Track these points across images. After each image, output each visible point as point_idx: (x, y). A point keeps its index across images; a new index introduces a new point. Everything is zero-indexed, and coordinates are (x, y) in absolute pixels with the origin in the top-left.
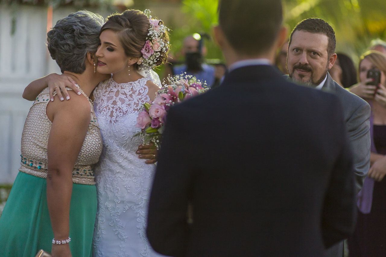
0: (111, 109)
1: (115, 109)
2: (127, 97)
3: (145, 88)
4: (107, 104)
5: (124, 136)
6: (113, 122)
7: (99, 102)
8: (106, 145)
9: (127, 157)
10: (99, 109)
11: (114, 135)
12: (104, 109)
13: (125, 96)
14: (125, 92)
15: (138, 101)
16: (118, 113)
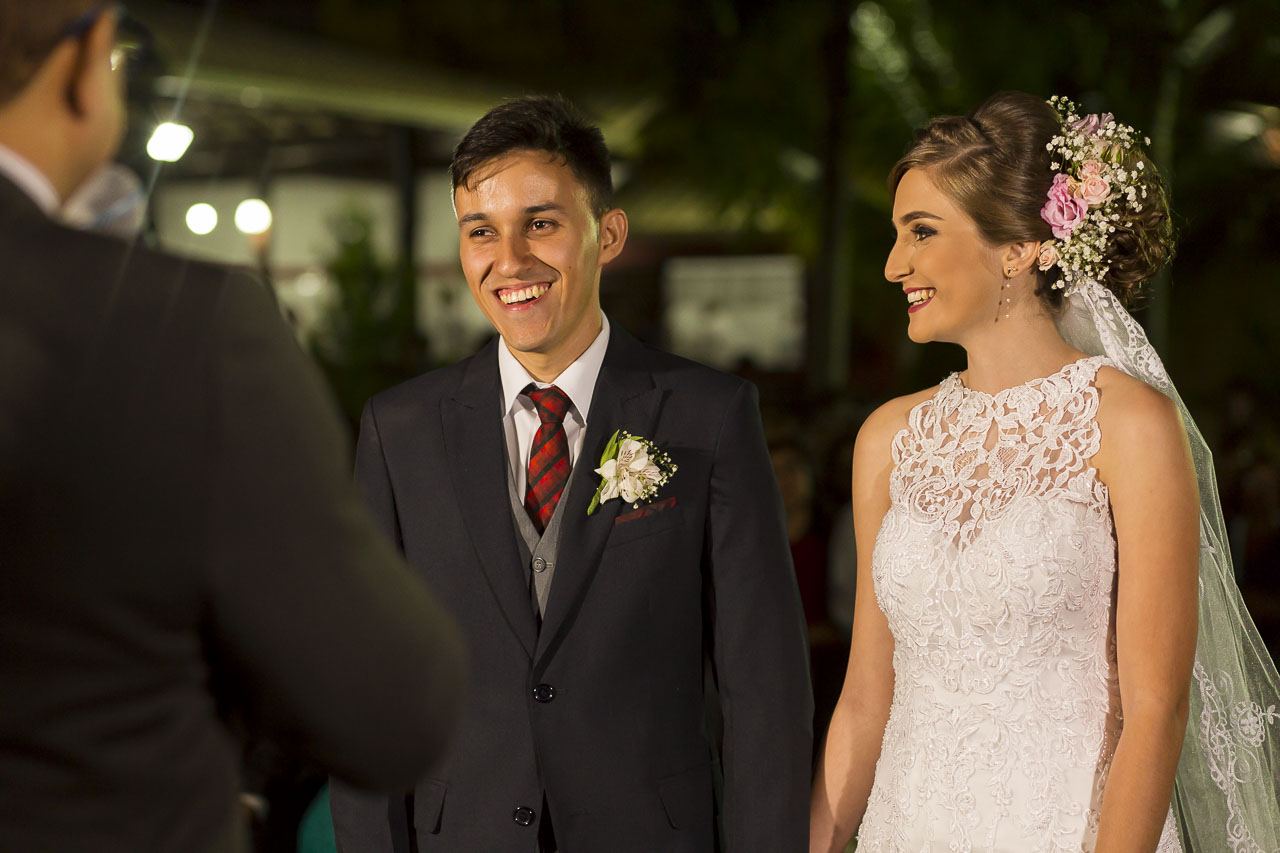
0: (967, 496)
1: (981, 491)
2: (1024, 439)
3: (1086, 395)
4: (953, 481)
5: (994, 583)
6: (964, 539)
7: (925, 477)
8: (935, 626)
9: (1011, 674)
10: (918, 496)
11: (962, 585)
12: (939, 499)
13: (1019, 438)
14: (1018, 422)
15: (1059, 443)
16: (987, 502)
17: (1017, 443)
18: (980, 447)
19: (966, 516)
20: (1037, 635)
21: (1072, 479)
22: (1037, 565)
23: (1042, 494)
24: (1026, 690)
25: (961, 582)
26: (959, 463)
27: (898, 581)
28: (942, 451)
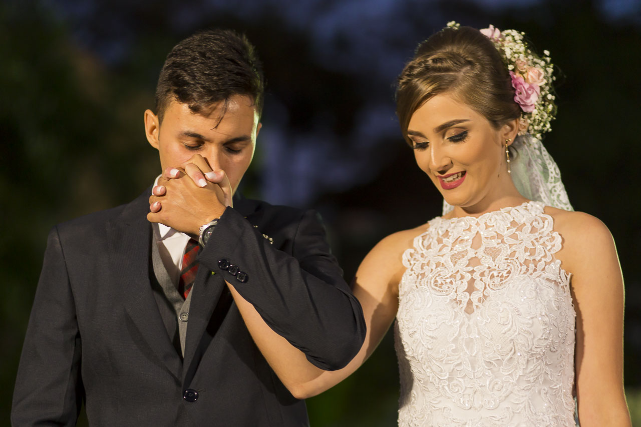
0: (468, 277)
1: (478, 273)
2: (503, 242)
3: (543, 219)
4: (454, 270)
5: (506, 329)
6: (475, 303)
7: (432, 270)
8: (456, 363)
9: (512, 394)
10: (432, 282)
11: (479, 334)
12: (448, 281)
13: (500, 241)
14: (496, 232)
15: (533, 245)
16: (487, 279)
17: (498, 244)
18: (469, 248)
19: (471, 289)
20: (531, 367)
21: (547, 266)
22: (536, 317)
23: (531, 274)
24: (522, 406)
25: (479, 331)
26: (455, 259)
27: (429, 335)
28: (441, 253)
